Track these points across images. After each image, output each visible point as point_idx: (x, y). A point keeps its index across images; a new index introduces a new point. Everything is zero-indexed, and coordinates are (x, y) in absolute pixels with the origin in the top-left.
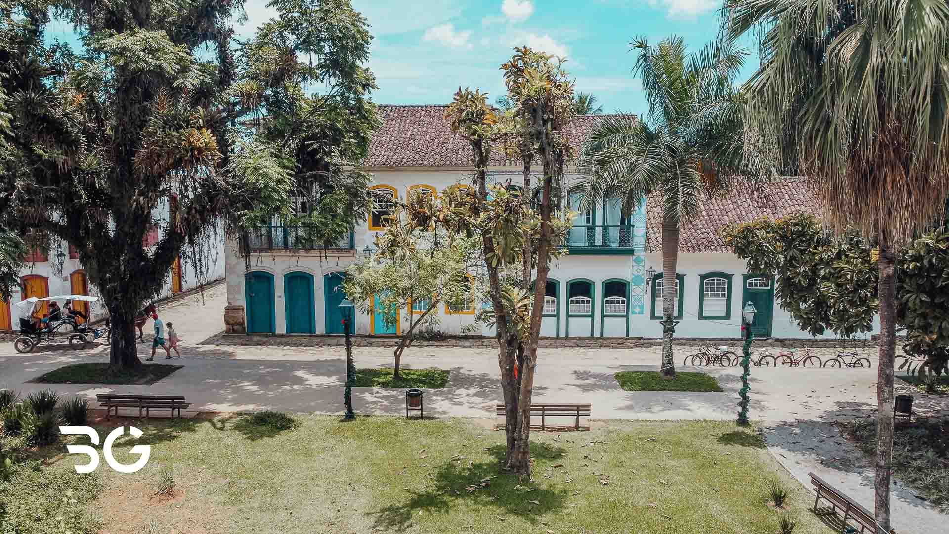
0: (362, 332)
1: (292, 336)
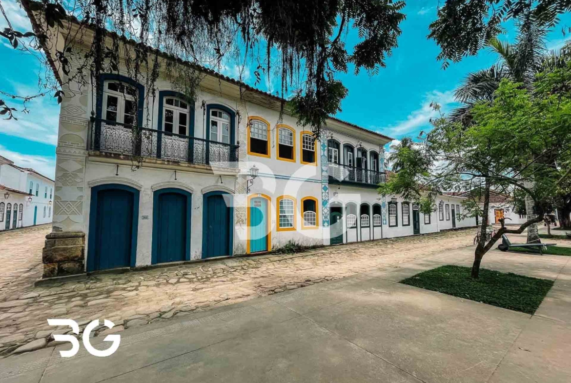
0: (239, 252)
1: (160, 267)
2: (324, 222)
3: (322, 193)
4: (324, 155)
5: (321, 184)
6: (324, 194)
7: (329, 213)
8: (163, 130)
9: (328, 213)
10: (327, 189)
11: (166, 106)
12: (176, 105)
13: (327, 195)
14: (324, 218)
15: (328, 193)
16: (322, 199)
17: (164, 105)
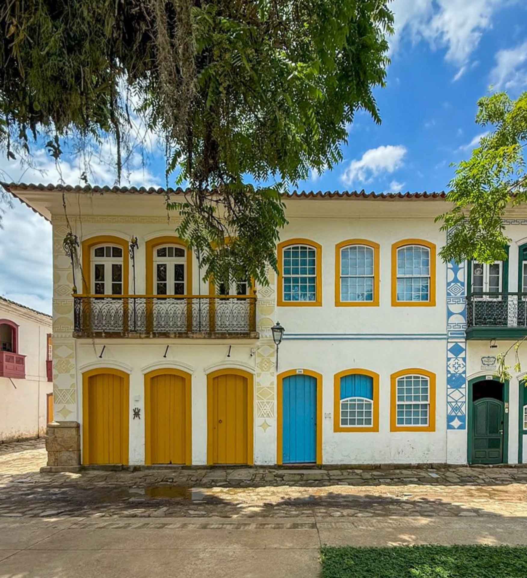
2: (450, 419)
3: (449, 359)
4: (456, 280)
5: (445, 342)
6: (452, 362)
7: (465, 399)
8: (155, 293)
9: (463, 399)
10: (461, 350)
11: (158, 260)
12: (170, 255)
13: (461, 362)
14: (450, 409)
15: (464, 359)
16: (448, 372)
17: (154, 260)
